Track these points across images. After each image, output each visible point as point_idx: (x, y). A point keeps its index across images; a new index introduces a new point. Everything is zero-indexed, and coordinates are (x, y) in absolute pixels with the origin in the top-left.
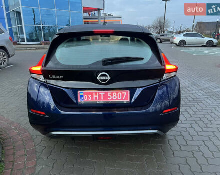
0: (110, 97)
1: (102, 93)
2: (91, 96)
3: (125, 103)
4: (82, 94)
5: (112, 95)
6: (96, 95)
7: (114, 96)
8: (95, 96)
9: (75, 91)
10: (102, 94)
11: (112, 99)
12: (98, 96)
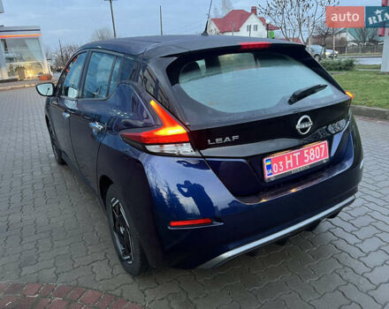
0: (306, 158)
1: (296, 153)
2: (281, 163)
4: (269, 163)
5: (308, 153)
6: (289, 159)
7: (311, 154)
8: (287, 162)
10: (296, 155)
11: (310, 161)
12: (290, 161)
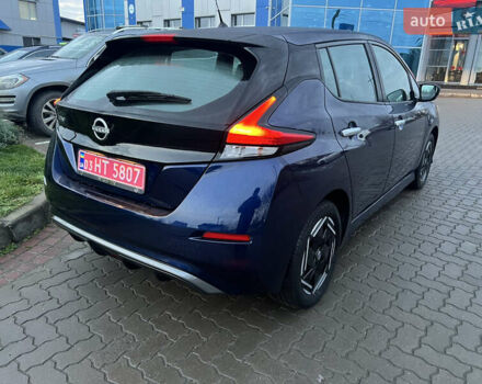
0: (115, 173)
1: (106, 161)
2: (91, 162)
3: (136, 191)
4: (83, 156)
5: (118, 168)
6: (98, 163)
7: (121, 172)
8: (96, 165)
9: (77, 147)
11: (118, 178)
12: (99, 166)
